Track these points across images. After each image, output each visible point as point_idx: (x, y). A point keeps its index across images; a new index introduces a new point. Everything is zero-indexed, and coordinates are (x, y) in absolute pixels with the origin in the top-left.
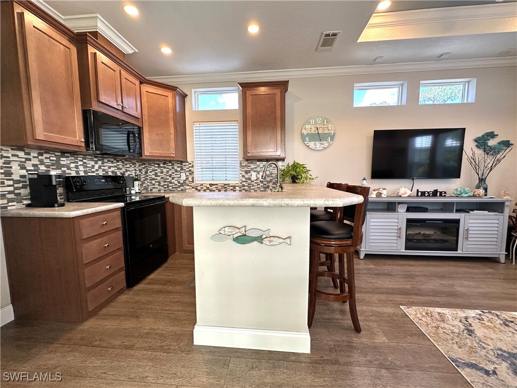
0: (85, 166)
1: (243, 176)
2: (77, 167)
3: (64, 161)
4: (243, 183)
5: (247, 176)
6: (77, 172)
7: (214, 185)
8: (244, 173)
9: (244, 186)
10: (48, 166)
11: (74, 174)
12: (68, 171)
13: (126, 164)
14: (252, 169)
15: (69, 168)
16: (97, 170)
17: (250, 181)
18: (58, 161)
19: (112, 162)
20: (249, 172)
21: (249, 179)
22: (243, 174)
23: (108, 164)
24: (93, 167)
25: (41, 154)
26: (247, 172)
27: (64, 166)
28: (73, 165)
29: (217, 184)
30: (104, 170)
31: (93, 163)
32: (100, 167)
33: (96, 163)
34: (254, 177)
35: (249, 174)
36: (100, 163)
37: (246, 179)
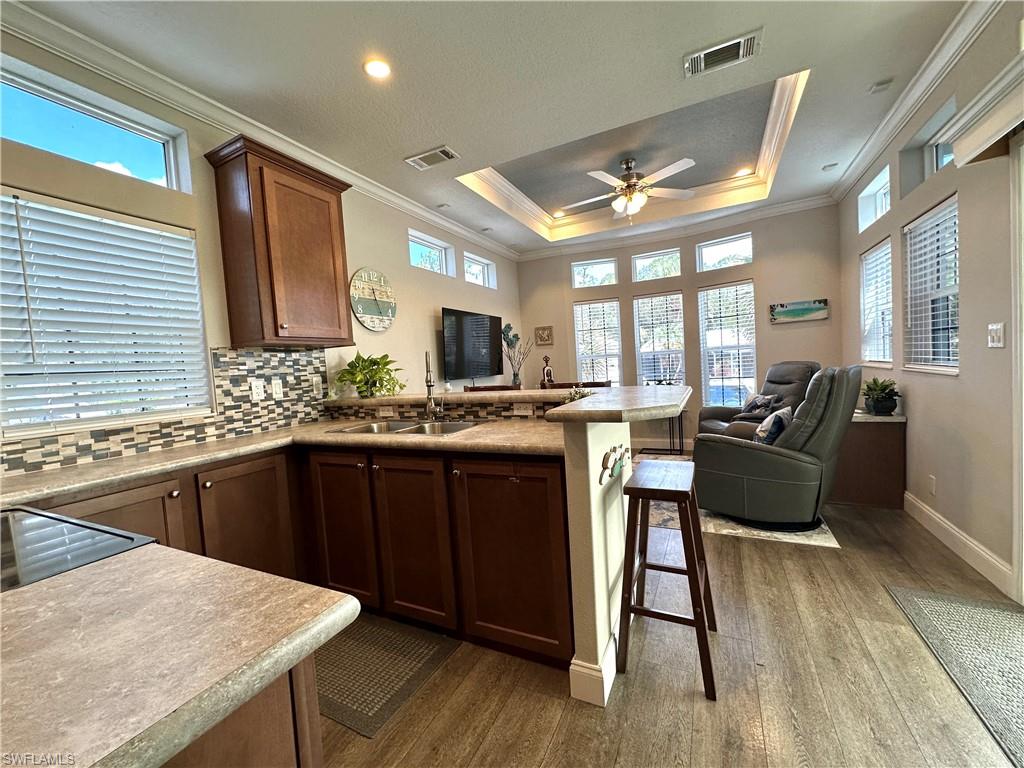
1: (227, 393)
4: (228, 413)
5: (236, 392)
7: (116, 432)
8: (227, 385)
9: (231, 420)
14: (251, 371)
17: (248, 405)
20: (244, 379)
21: (246, 399)
22: (225, 388)
26: (236, 381)
29: (130, 429)
34: (257, 395)
35: (245, 387)
37: (236, 399)
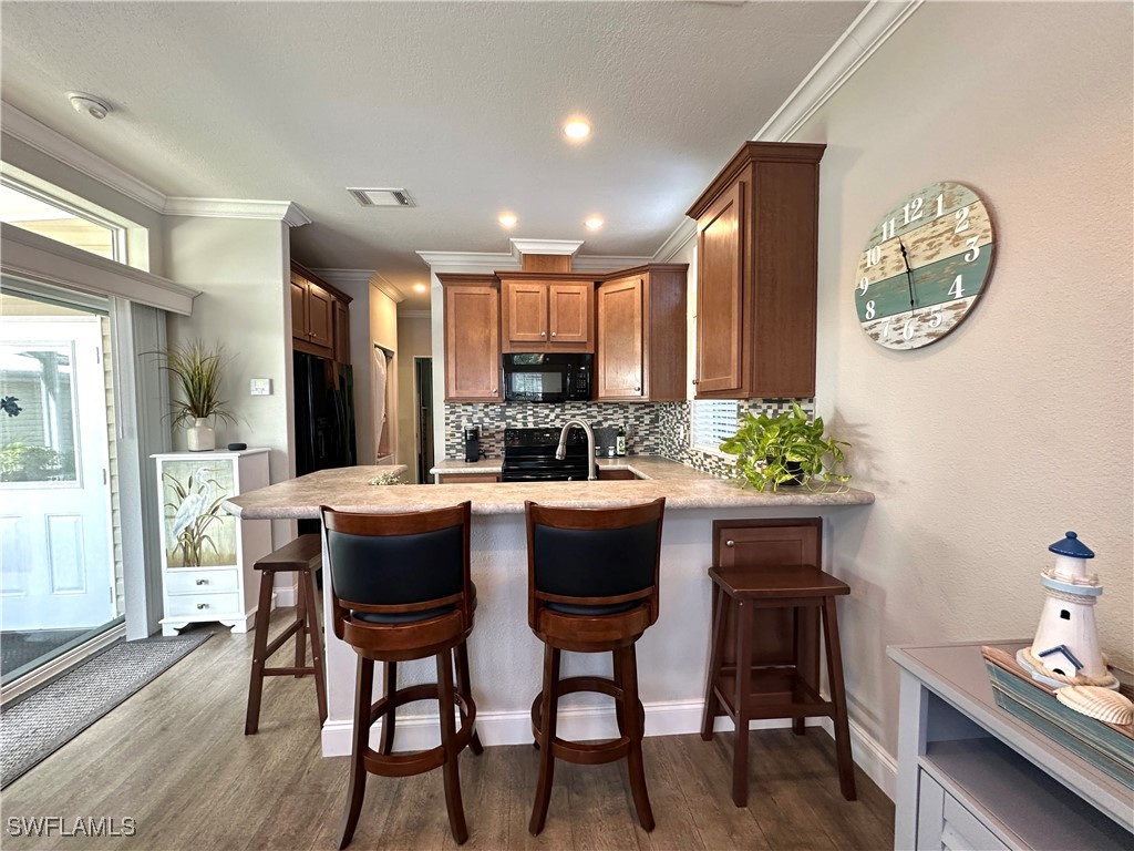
0: (535, 415)
2: (525, 418)
3: (510, 412)
6: (525, 424)
10: (492, 419)
11: (520, 426)
12: (513, 423)
13: (606, 410)
15: (515, 420)
16: (552, 421)
18: (503, 413)
19: (579, 408)
23: (571, 412)
24: (547, 416)
25: (486, 406)
27: (509, 417)
28: (520, 416)
30: (563, 420)
31: (547, 412)
32: (557, 417)
33: (552, 410)
36: (558, 410)
